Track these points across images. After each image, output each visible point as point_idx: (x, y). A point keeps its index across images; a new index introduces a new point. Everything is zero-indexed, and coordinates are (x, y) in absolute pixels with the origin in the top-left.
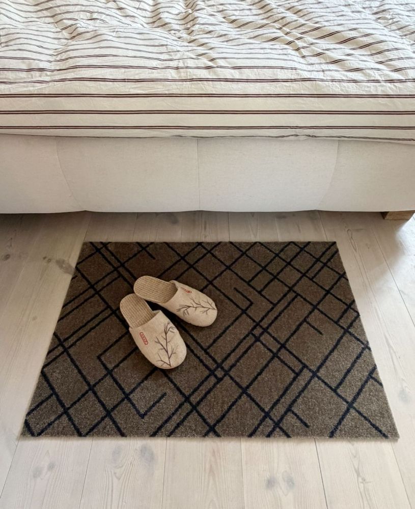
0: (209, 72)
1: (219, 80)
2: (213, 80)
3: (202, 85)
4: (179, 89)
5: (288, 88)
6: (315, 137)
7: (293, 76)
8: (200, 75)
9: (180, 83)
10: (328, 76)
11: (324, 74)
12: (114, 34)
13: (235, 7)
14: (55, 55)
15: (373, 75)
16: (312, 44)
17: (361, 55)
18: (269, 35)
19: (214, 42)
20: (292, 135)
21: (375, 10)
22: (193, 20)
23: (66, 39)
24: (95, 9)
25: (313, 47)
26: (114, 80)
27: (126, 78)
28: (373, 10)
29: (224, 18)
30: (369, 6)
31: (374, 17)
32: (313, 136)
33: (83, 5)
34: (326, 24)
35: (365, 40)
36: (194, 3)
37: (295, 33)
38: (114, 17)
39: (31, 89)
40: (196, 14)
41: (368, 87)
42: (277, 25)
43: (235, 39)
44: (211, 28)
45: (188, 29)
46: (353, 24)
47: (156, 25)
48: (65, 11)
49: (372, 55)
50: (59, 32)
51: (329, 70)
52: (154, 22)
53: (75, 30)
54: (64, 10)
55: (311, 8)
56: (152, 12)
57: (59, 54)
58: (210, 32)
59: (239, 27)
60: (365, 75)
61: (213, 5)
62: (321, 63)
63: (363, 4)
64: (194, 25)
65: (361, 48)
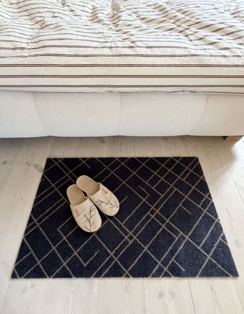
0: (131, 50)
1: (138, 55)
2: (134, 56)
3: (126, 59)
4: (112, 61)
5: (182, 61)
6: (195, 92)
7: (185, 53)
8: (125, 52)
9: (112, 57)
10: (208, 53)
11: (205, 51)
12: (69, 26)
13: (144, 10)
14: (31, 39)
15: (237, 52)
16: (196, 32)
17: (227, 39)
18: (167, 26)
19: (133, 31)
20: (181, 91)
21: (233, 12)
22: (118, 18)
23: (38, 29)
24: (56, 10)
25: (197, 34)
26: (70, 56)
27: (77, 54)
28: (231, 12)
29: (137, 17)
30: (228, 9)
31: (232, 16)
32: (194, 92)
33: (48, 8)
34: (204, 20)
35: (230, 29)
36: (118, 7)
37: (184, 26)
38: (68, 15)
39: (16, 61)
40: (120, 14)
41: (233, 60)
42: (172, 21)
43: (146, 29)
44: (129, 23)
45: (115, 24)
46: (222, 20)
47: (95, 21)
48: (37, 12)
49: (235, 39)
50: (33, 25)
51: (208, 49)
52: (93, 20)
53: (43, 23)
54: (36, 11)
55: (193, 10)
56: (92, 13)
57: (33, 38)
58: (129, 25)
59: (147, 22)
60: (232, 52)
61: (130, 9)
62: (202, 45)
63: (225, 8)
64: (119, 21)
65: (227, 35)
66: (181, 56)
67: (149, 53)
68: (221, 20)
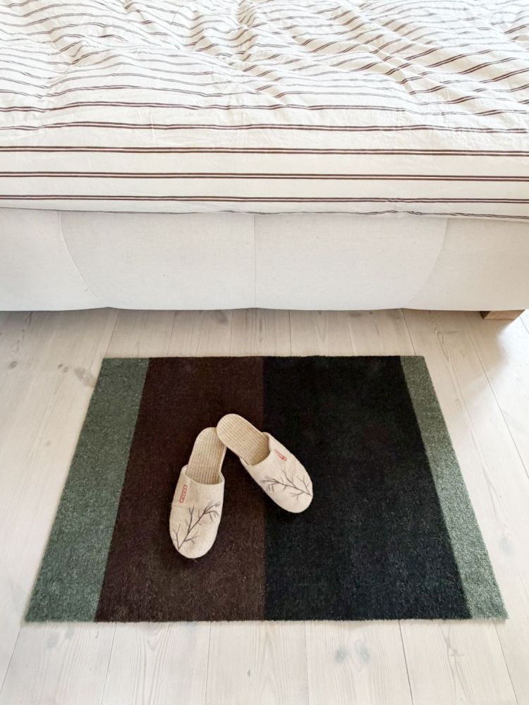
0: (275, 115)
1: (290, 127)
2: (280, 127)
3: (263, 134)
4: (231, 141)
5: (390, 140)
6: (421, 214)
7: (399, 121)
8: (262, 119)
9: (232, 131)
10: (450, 122)
11: (445, 118)
12: (135, 56)
13: (309, 22)
14: (47, 87)
15: (517, 120)
16: (424, 74)
17: (496, 90)
18: (360, 60)
19: (282, 70)
20: (388, 212)
21: (510, 27)
22: (250, 40)
23: (66, 63)
24: (110, 21)
25: (426, 78)
26: (134, 126)
27: (152, 123)
28: (506, 26)
29: (294, 37)
30: (500, 21)
31: (508, 37)
32: (417, 213)
33: (91, 15)
34: (444, 44)
35: (503, 67)
36: (252, 15)
37: (397, 58)
38: (136, 33)
39: (13, 138)
40: (254, 31)
41: (509, 140)
42: (371, 47)
43: (311, 66)
44: (275, 51)
45: (242, 53)
46: (484, 44)
47: (198, 46)
48: (67, 24)
49: (513, 90)
50: (57, 53)
51: (453, 113)
52: (194, 44)
53: (79, 50)
54: (64, 23)
55: (420, 22)
56: (192, 28)
57: (53, 85)
58: (274, 57)
59: (315, 51)
60: (505, 120)
61: (278, 19)
62: (439, 103)
63: (492, 18)
64: (251, 47)
65: (496, 79)
66: (389, 129)
67: (317, 122)
68: (482, 46)
